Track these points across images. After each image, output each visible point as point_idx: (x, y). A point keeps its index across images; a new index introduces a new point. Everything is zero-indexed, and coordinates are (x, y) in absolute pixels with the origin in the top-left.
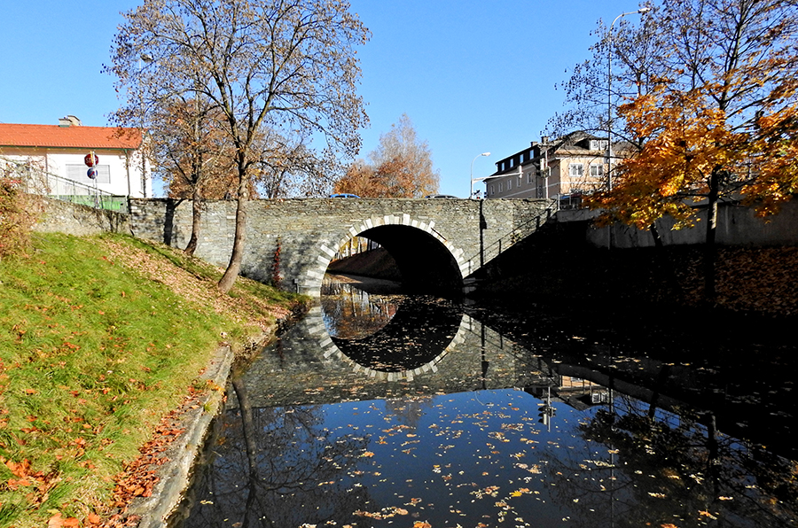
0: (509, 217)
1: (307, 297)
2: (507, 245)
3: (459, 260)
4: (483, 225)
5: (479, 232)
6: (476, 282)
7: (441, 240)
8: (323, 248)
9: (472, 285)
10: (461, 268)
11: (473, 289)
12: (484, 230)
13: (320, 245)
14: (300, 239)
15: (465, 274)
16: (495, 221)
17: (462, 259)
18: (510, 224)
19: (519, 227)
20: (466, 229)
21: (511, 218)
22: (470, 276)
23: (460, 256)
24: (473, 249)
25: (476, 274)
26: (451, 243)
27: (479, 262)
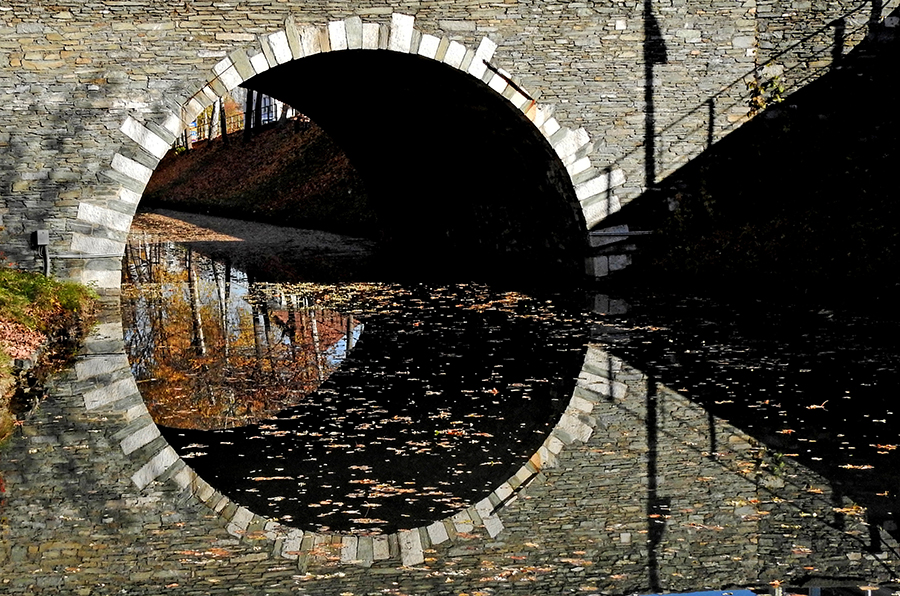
0: (741, 22)
1: (80, 290)
2: (734, 117)
3: (575, 167)
4: (655, 51)
5: (641, 72)
6: (631, 240)
7: (518, 101)
8: (130, 129)
9: (617, 249)
10: (582, 193)
11: (620, 262)
12: (657, 68)
13: (119, 119)
14: (53, 100)
15: (593, 213)
16: (694, 37)
17: (584, 164)
18: (745, 46)
19: (776, 56)
20: (599, 65)
21: (749, 25)
22: (611, 220)
23: (580, 153)
24: (621, 132)
25: (630, 213)
26: (548, 110)
27: (642, 173)
